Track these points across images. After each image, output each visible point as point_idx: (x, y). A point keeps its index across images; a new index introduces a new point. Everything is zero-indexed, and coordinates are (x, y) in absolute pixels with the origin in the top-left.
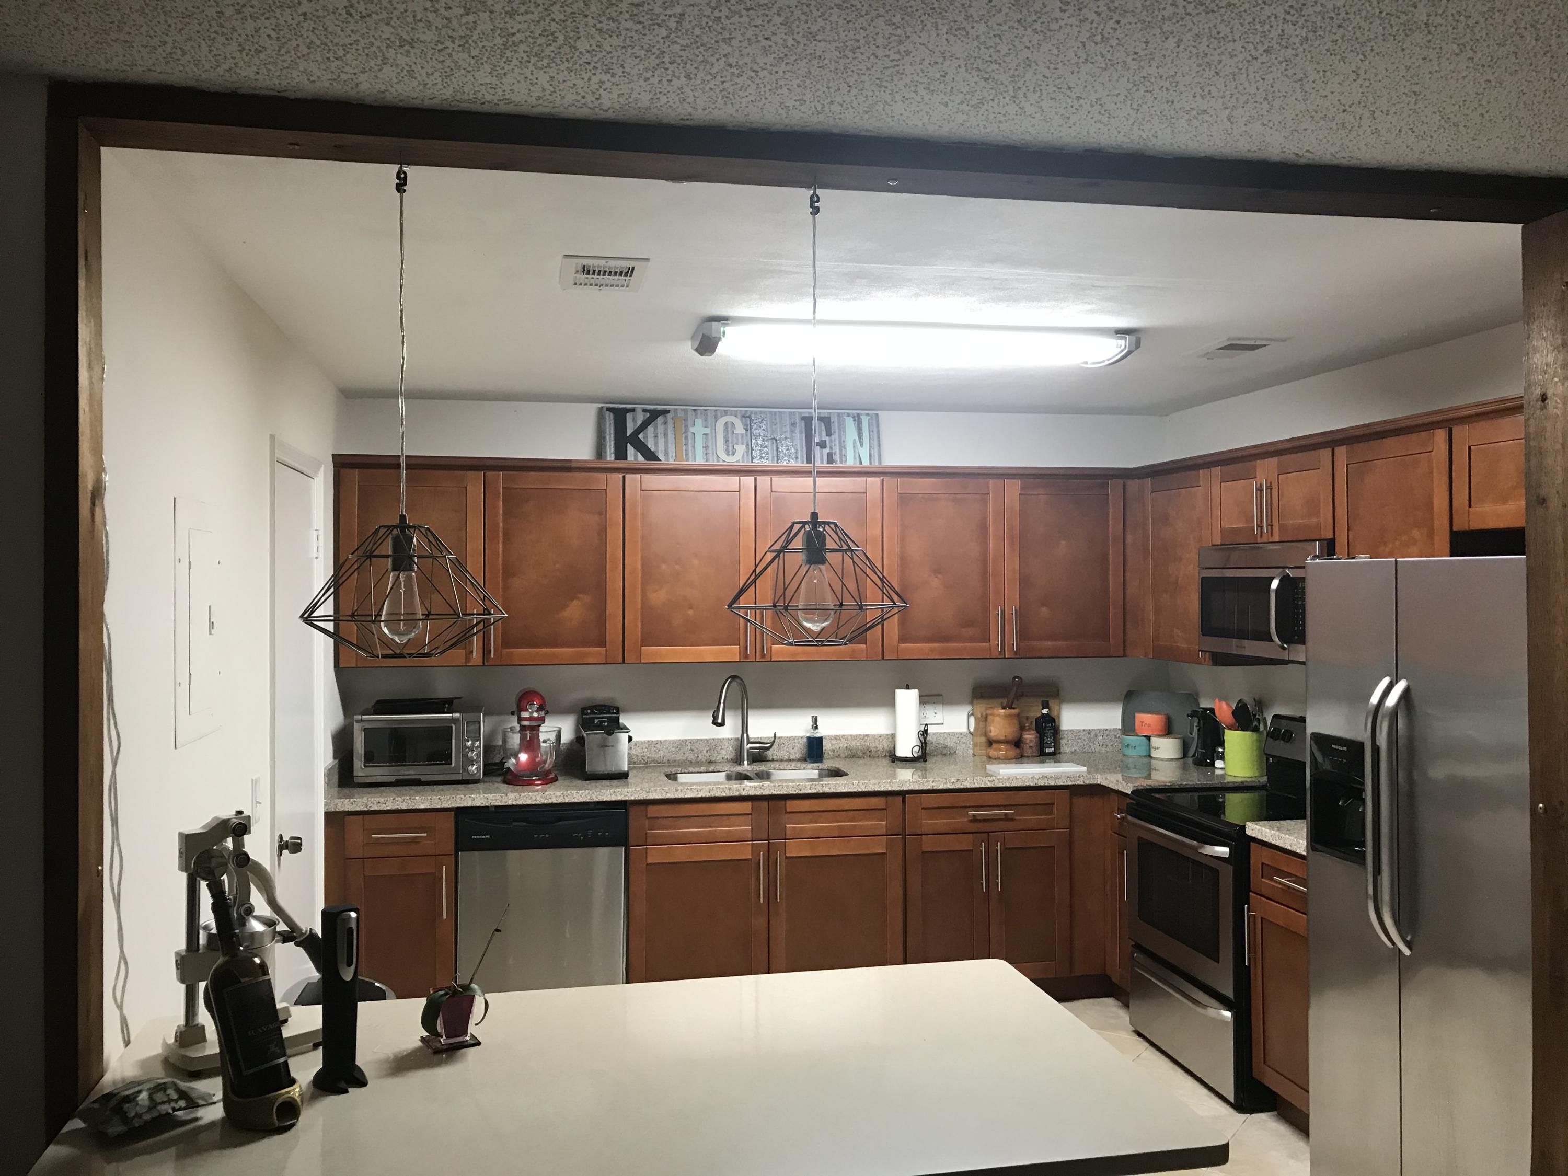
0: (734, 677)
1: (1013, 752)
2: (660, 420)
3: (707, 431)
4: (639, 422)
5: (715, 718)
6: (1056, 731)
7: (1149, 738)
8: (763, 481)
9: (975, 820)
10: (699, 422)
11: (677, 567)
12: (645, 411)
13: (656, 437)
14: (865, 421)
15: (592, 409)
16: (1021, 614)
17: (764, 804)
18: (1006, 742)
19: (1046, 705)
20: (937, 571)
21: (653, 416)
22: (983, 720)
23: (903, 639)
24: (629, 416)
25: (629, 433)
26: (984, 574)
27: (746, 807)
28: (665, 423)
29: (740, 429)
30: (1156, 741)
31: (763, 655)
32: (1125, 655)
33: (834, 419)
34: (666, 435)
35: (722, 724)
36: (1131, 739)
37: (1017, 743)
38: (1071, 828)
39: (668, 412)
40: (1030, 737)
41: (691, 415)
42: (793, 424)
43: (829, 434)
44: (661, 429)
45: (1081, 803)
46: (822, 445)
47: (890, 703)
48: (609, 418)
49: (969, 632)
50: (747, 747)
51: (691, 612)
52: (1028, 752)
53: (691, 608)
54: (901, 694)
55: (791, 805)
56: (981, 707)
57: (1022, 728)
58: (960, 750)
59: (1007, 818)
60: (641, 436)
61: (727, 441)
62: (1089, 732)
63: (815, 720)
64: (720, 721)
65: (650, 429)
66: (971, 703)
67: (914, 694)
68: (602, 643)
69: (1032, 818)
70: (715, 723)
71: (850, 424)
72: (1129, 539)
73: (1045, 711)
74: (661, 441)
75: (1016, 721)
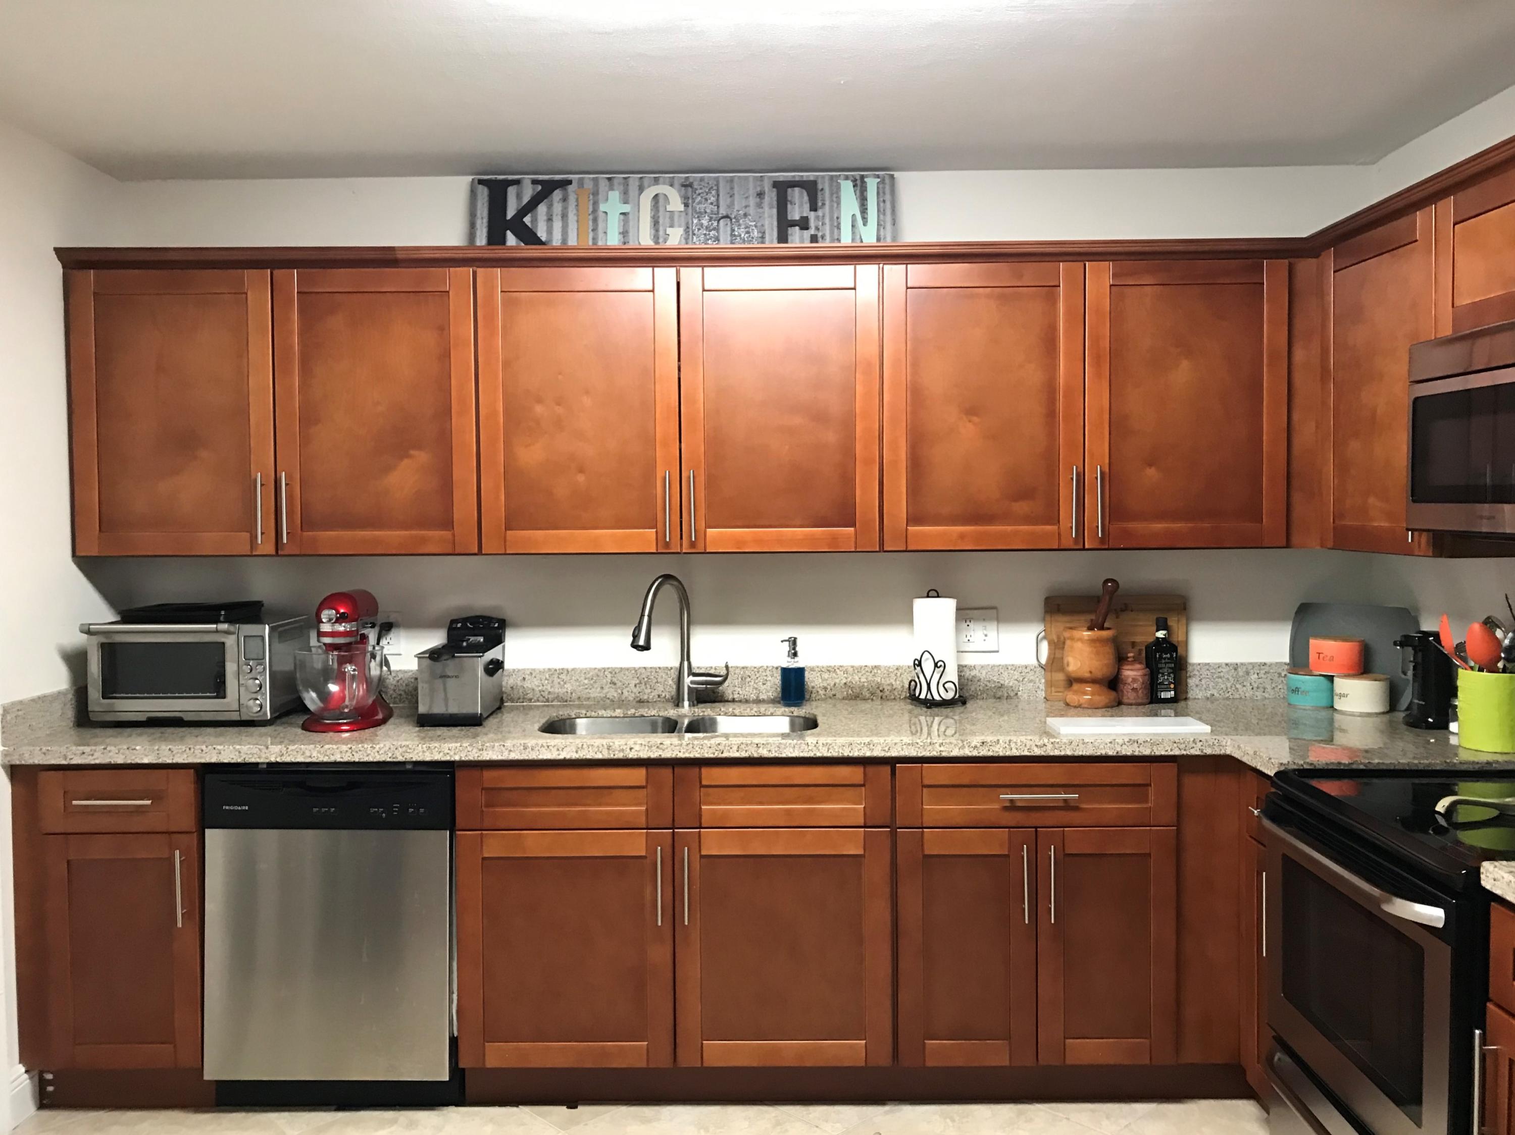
0: (667, 577)
1: (1104, 697)
2: (557, 194)
3: (626, 208)
4: (526, 199)
5: (636, 636)
6: (1180, 665)
7: (1331, 679)
8: (691, 275)
9: (1012, 807)
10: (615, 196)
11: (559, 410)
12: (534, 182)
13: (550, 220)
14: (872, 184)
15: (463, 182)
16: (1111, 479)
17: (667, 773)
18: (1093, 681)
19: (1162, 624)
20: (971, 411)
21: (546, 190)
22: (1057, 646)
23: (914, 519)
24: (512, 191)
25: (509, 215)
26: (1051, 415)
27: (638, 776)
28: (565, 199)
29: (676, 203)
30: (1342, 685)
31: (693, 544)
32: (1288, 546)
33: (824, 185)
34: (564, 216)
35: (647, 647)
36: (1302, 680)
37: (1113, 683)
38: (1178, 825)
39: (570, 182)
40: (1133, 674)
41: (603, 185)
42: (760, 195)
43: (814, 208)
44: (557, 207)
45: (1195, 784)
46: (804, 224)
47: (906, 618)
48: (483, 193)
49: (1022, 507)
50: (688, 680)
51: (581, 478)
52: (1129, 696)
53: (581, 470)
54: (923, 607)
55: (711, 775)
56: (1060, 624)
57: (1121, 659)
58: (1024, 692)
59: (1067, 806)
60: (527, 220)
61: (656, 223)
62: (1236, 667)
63: (793, 642)
64: (642, 642)
65: (542, 209)
66: (1044, 620)
67: (947, 606)
68: (447, 523)
69: (1111, 807)
70: (635, 646)
71: (847, 190)
72: (1299, 355)
73: (1161, 634)
74: (557, 225)
75: (1109, 650)
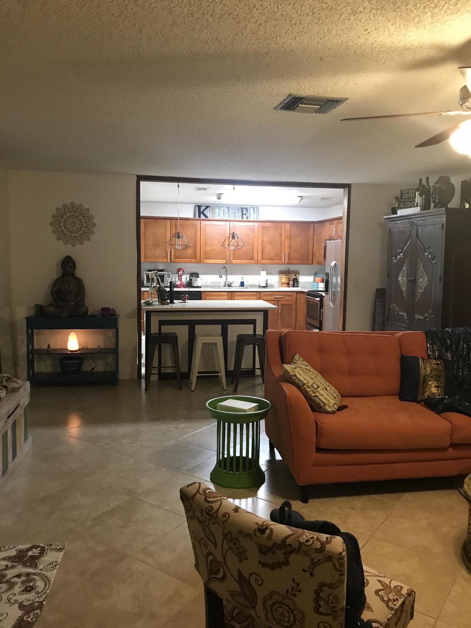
0: (224, 267)
1: (288, 286)
2: (208, 208)
3: (219, 211)
4: (204, 209)
5: (220, 276)
6: (298, 282)
7: (318, 283)
8: (231, 223)
9: (275, 298)
10: (217, 209)
11: (212, 242)
12: (205, 206)
13: (207, 212)
14: (255, 209)
15: (193, 206)
16: (289, 254)
17: (230, 293)
18: (286, 283)
19: (295, 276)
20: (270, 244)
22: (281, 279)
23: (262, 259)
24: (201, 207)
25: (201, 211)
26: (281, 245)
27: (226, 293)
28: (210, 209)
29: (226, 210)
31: (231, 262)
32: (312, 264)
33: (248, 209)
34: (210, 212)
36: (315, 283)
37: (288, 284)
38: (296, 300)
39: (210, 206)
40: (291, 283)
41: (215, 207)
42: (239, 209)
43: (247, 212)
44: (209, 210)
45: (299, 295)
46: (245, 214)
47: (259, 274)
48: (197, 207)
49: (277, 258)
50: (227, 283)
51: (215, 252)
52: (290, 286)
53: (215, 251)
54: (262, 272)
55: (236, 293)
56: (281, 276)
57: (289, 281)
58: (275, 285)
59: (282, 298)
60: (204, 212)
61: (223, 213)
62: (306, 282)
63: (242, 277)
65: (206, 210)
66: (278, 275)
67: (265, 272)
68: (196, 258)
69: (287, 298)
71: (252, 209)
72: (315, 237)
73: (295, 277)
74: (209, 213)
75: (288, 279)
